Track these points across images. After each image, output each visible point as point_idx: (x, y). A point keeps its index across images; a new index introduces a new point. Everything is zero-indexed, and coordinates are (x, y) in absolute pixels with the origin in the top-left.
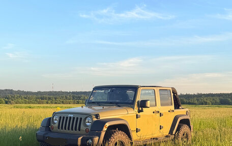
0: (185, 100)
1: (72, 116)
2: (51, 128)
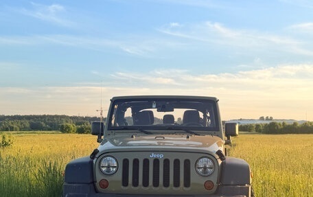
1: (161, 156)
2: (97, 184)
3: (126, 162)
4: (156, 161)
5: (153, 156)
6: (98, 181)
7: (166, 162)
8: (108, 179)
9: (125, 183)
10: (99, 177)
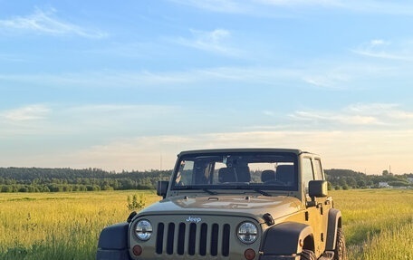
0: (132, 183)
1: (198, 220)
2: (131, 251)
3: (161, 226)
4: (193, 225)
5: (190, 219)
6: (132, 247)
7: (204, 226)
8: (141, 245)
9: (159, 250)
10: (133, 243)
